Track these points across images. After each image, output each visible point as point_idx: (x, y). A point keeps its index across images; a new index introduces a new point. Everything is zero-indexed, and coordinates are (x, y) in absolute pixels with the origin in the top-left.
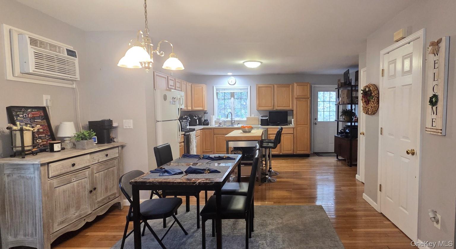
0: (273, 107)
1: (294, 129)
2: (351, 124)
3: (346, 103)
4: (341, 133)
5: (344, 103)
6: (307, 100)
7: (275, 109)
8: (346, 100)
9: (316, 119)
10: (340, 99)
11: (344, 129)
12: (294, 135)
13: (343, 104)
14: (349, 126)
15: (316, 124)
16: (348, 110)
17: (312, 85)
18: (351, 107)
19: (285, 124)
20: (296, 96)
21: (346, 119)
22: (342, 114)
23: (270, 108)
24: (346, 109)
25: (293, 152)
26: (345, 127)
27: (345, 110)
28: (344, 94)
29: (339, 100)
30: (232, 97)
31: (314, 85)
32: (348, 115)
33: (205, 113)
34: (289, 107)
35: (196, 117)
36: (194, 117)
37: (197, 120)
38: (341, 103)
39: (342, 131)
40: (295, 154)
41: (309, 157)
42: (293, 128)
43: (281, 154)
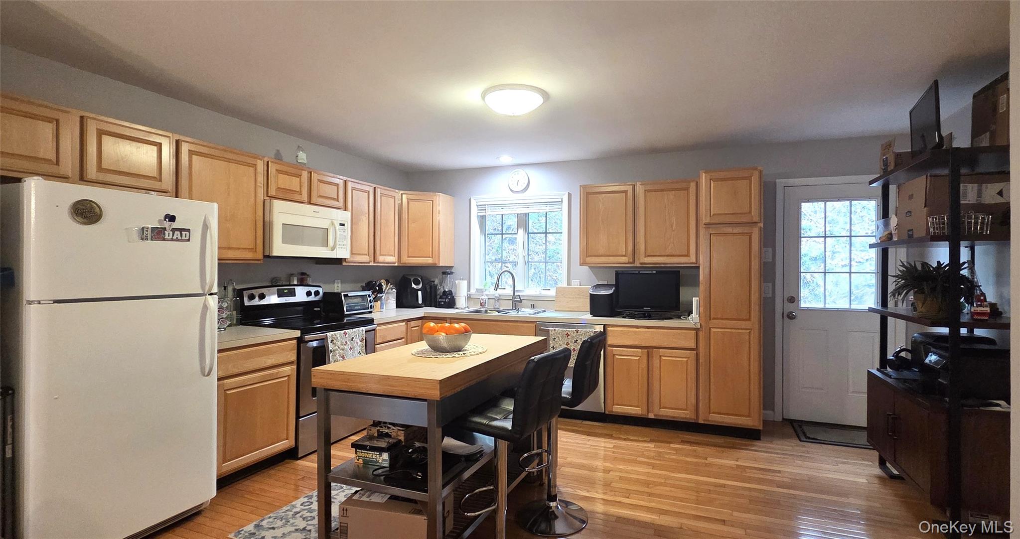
0: (631, 257)
1: (701, 334)
2: (955, 331)
3: (924, 234)
4: (899, 363)
5: (910, 236)
6: (746, 229)
7: (637, 264)
8: (923, 221)
9: (793, 299)
10: (894, 221)
11: (918, 348)
12: (697, 355)
13: (910, 239)
14: (940, 338)
15: (791, 317)
16: (935, 265)
17: (777, 181)
18: (954, 254)
19: (668, 315)
20: (705, 219)
21: (923, 310)
22: (903, 287)
23: (622, 261)
24: (925, 265)
25: (693, 417)
26: (920, 339)
27: (919, 268)
28: (911, 197)
29: (886, 225)
30: (521, 227)
31: (783, 180)
32: (933, 290)
33: (444, 273)
34: (687, 255)
35: (417, 284)
36: (413, 286)
37: (420, 293)
38: (895, 239)
39: (903, 354)
40: (701, 421)
41: (759, 439)
42: (697, 330)
43: (651, 416)
